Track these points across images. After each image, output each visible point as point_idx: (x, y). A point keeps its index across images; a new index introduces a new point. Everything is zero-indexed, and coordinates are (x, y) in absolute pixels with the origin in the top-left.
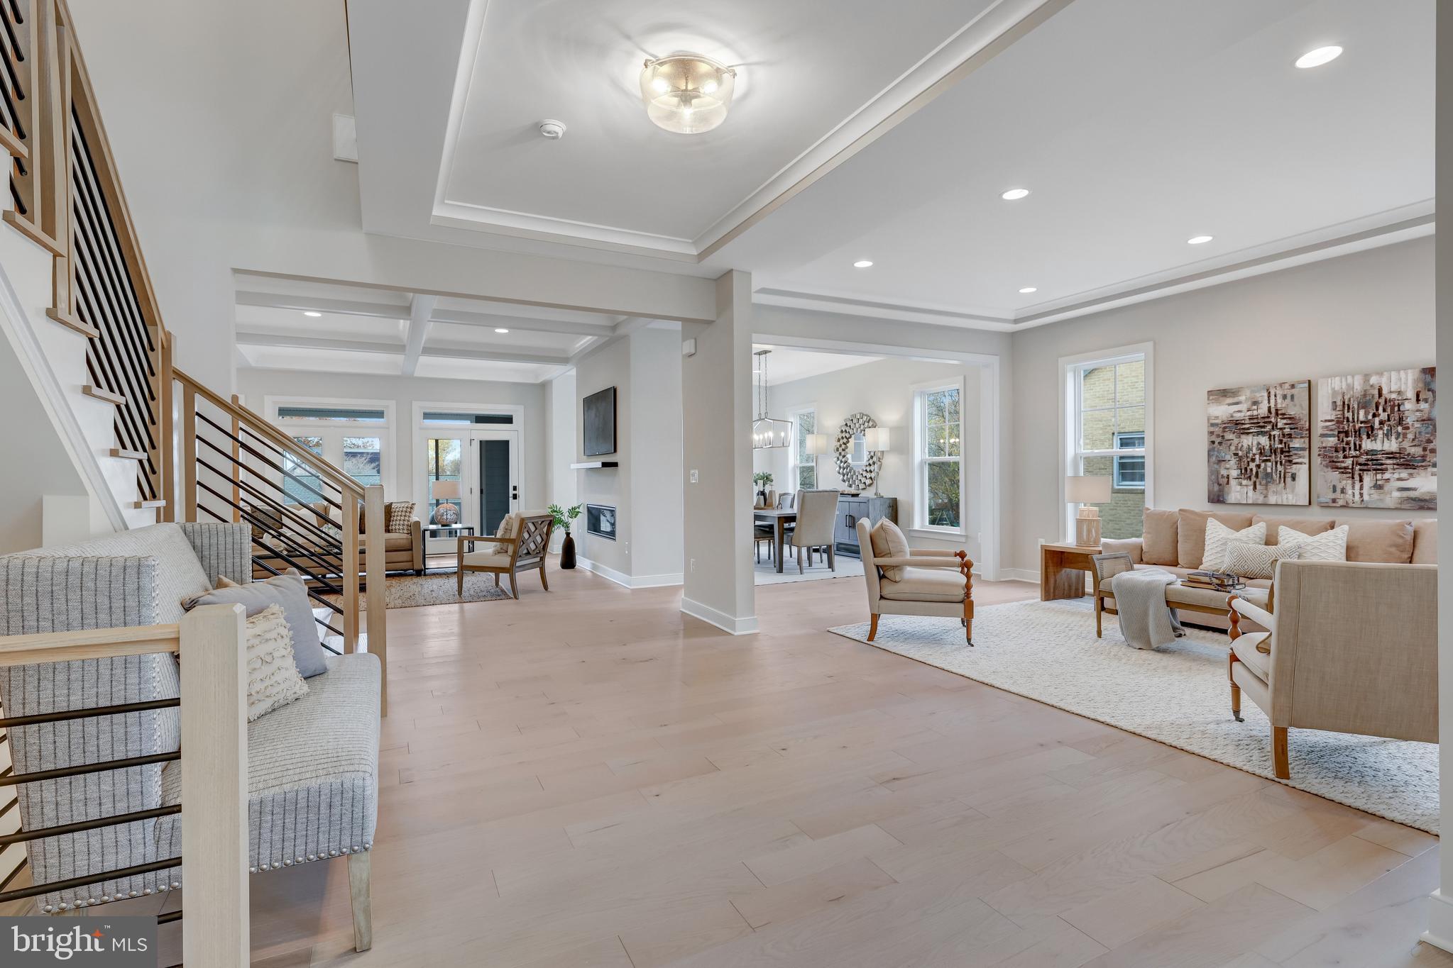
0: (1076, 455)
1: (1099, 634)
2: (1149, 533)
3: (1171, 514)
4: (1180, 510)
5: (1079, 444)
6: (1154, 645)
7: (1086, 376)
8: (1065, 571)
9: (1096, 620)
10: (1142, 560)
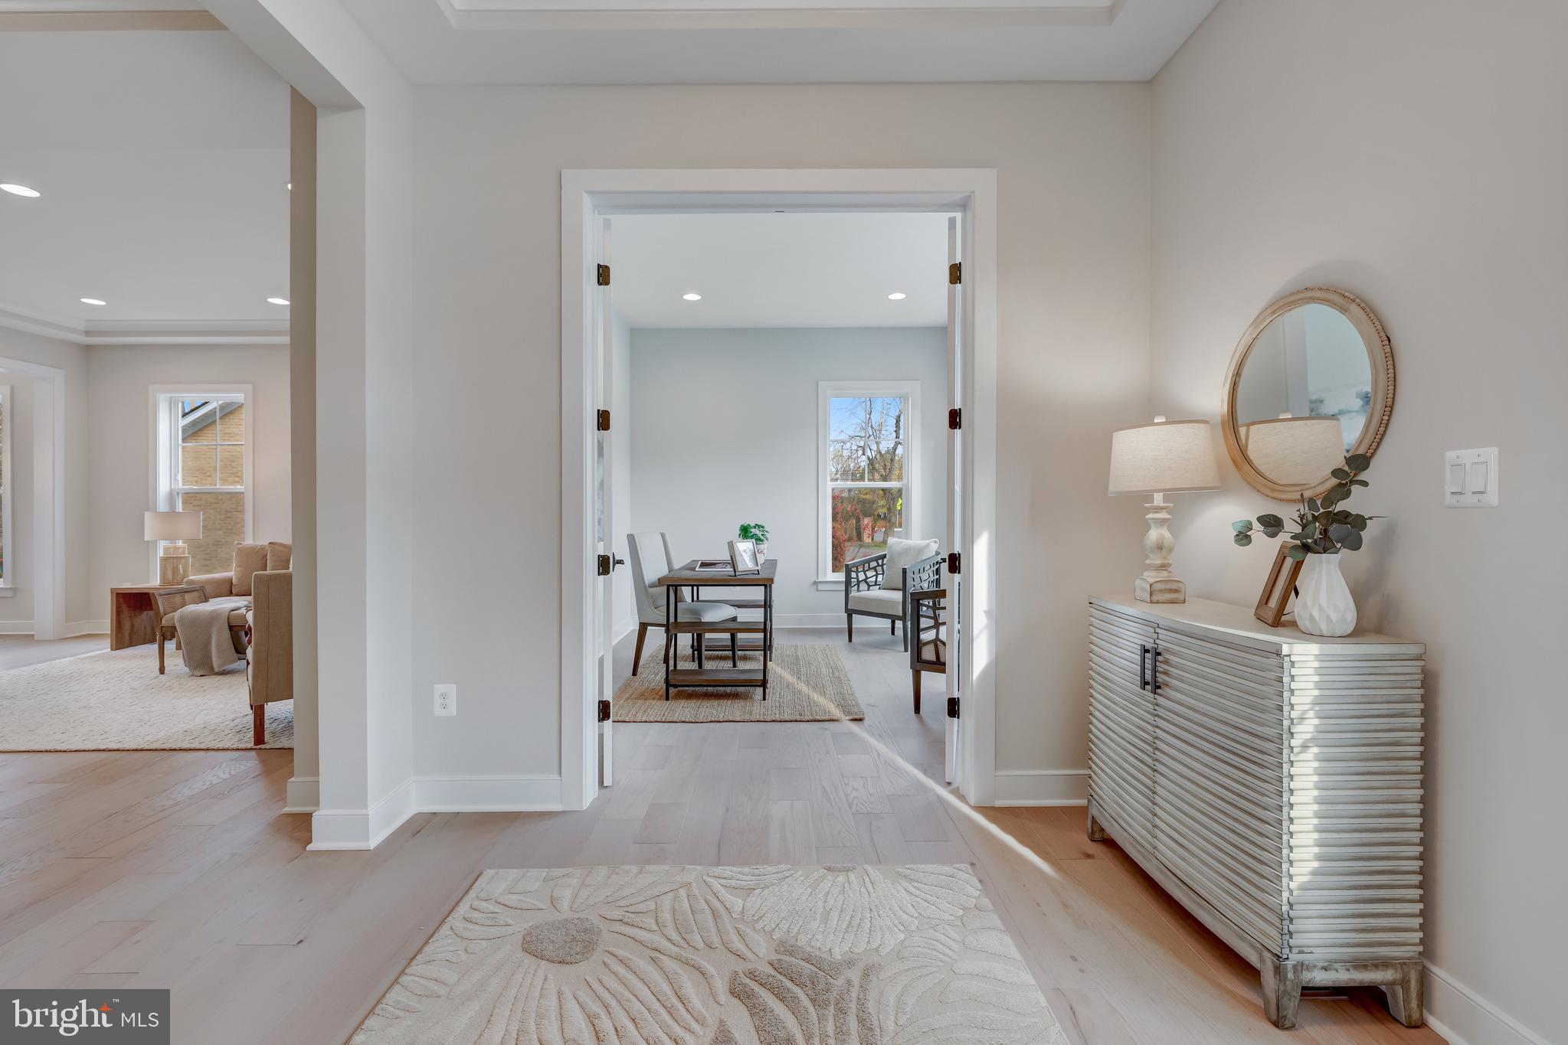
0: (171, 491)
1: (162, 671)
2: (239, 566)
3: (263, 548)
4: (270, 543)
5: (176, 479)
6: (216, 670)
7: (183, 416)
8: (147, 615)
9: (158, 659)
10: (231, 593)
